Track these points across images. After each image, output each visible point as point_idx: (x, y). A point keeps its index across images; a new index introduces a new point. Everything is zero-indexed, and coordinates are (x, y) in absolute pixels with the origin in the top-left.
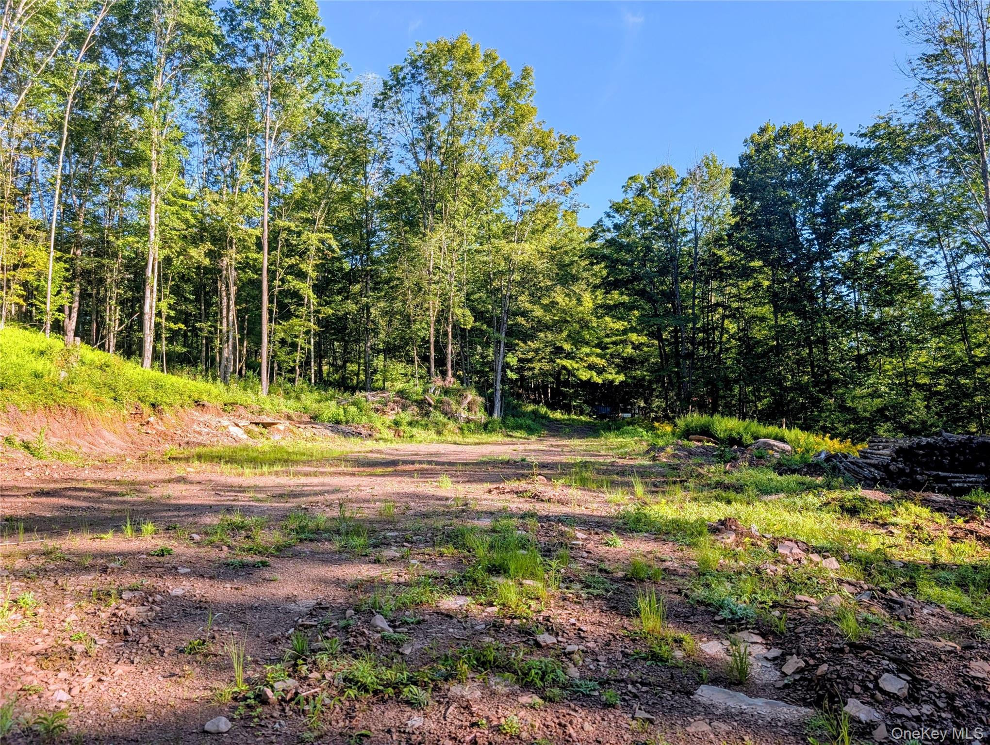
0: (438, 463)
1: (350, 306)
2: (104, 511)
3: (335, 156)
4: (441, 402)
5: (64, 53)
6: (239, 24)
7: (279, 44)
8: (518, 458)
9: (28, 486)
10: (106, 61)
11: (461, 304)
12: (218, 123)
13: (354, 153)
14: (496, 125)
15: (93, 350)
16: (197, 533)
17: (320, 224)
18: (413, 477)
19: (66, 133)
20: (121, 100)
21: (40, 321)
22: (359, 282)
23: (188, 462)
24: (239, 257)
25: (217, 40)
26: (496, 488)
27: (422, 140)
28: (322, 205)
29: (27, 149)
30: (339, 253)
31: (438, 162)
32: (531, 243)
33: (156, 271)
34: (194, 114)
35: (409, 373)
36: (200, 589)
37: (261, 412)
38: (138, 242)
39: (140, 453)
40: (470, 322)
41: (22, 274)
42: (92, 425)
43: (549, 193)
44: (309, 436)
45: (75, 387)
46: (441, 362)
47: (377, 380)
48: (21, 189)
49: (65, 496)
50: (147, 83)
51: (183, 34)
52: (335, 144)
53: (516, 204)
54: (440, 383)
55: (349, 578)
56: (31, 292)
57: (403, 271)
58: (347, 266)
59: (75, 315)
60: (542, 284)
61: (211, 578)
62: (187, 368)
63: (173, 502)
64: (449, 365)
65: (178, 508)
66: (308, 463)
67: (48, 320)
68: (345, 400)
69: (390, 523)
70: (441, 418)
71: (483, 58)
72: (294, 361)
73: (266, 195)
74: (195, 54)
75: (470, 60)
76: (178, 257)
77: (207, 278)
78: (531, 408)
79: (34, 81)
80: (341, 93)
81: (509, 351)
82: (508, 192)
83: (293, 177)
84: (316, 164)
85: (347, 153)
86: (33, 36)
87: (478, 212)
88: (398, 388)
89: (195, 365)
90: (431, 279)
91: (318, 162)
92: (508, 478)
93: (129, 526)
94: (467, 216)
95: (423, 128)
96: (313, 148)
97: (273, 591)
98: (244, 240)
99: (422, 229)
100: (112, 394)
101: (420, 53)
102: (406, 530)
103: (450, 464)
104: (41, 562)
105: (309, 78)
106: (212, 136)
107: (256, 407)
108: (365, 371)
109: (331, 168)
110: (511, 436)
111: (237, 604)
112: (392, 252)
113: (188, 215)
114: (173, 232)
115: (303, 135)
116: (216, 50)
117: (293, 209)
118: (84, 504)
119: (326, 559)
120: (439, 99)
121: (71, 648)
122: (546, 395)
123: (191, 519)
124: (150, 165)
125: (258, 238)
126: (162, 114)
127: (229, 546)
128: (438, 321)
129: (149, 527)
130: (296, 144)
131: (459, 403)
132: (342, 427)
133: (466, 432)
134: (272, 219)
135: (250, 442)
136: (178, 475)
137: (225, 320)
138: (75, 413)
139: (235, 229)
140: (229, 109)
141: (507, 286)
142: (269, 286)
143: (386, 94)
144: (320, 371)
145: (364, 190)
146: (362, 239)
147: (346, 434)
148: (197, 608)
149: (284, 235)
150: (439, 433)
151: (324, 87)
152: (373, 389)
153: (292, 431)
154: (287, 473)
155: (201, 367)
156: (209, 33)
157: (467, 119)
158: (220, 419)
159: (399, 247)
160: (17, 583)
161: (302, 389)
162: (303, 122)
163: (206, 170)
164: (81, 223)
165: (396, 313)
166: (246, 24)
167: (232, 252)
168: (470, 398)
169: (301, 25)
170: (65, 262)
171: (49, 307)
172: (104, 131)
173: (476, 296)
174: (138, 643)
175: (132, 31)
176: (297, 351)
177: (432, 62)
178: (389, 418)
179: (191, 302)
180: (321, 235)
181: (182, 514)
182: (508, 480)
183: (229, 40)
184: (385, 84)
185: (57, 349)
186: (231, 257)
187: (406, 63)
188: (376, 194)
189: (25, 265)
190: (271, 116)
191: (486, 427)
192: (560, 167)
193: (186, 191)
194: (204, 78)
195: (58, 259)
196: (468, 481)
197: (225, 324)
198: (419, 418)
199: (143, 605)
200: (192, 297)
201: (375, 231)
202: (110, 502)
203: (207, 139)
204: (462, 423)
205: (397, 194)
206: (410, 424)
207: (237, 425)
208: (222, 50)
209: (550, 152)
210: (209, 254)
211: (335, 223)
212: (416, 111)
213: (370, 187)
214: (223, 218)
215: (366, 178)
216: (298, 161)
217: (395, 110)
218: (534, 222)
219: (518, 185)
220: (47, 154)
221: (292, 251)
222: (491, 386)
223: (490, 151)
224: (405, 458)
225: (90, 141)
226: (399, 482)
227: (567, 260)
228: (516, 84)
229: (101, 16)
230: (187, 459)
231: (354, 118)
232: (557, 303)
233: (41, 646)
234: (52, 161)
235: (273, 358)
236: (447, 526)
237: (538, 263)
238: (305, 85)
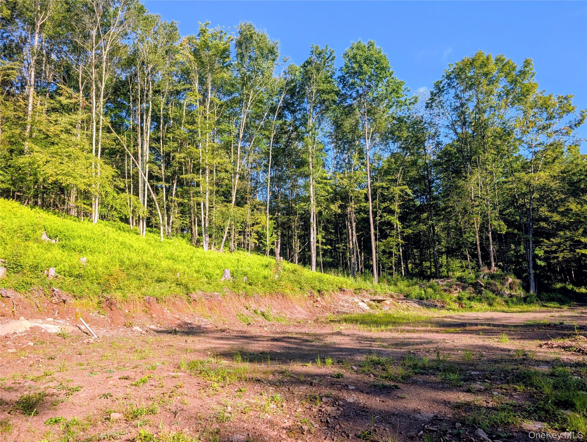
0: (494, 325)
1: (423, 227)
2: (304, 350)
3: (406, 141)
4: (489, 284)
5: (268, 119)
6: (347, 82)
7: (369, 87)
8: (557, 322)
9: (267, 335)
10: (286, 118)
11: (497, 218)
12: (340, 136)
13: (417, 137)
14: (509, 100)
15: (288, 263)
16: (354, 366)
17: (400, 181)
18: (479, 334)
19: (271, 156)
20: (293, 135)
21: (264, 250)
22: (426, 212)
23: (340, 323)
24: (356, 206)
25: (337, 93)
26: (545, 344)
27: (458, 121)
28: (400, 170)
29: (255, 167)
30: (412, 196)
31: (470, 132)
32: (544, 172)
33: (315, 219)
34: (328, 134)
35: (465, 266)
36: (363, 399)
37: (375, 294)
38: (305, 205)
39: (315, 318)
40: (504, 229)
41: (256, 228)
42: (291, 302)
43: (554, 136)
44: (405, 307)
45: (283, 283)
46: (486, 257)
47: (443, 271)
48: (254, 187)
49: (284, 341)
50: (304, 124)
51: (320, 95)
52: (405, 134)
53: (530, 147)
54: (487, 271)
55: (452, 400)
56: (260, 236)
57: (454, 202)
58: (418, 203)
59: (279, 246)
60: (557, 198)
61: (367, 393)
62: (333, 270)
63: (337, 346)
64: (492, 259)
65: (341, 350)
66: (408, 324)
67: (268, 249)
68: (424, 284)
69: (472, 365)
70: (490, 294)
71: (494, 62)
72: (392, 263)
73: (368, 170)
74: (327, 103)
75: (486, 65)
76: (325, 210)
77: (340, 220)
78: (559, 285)
79: (257, 135)
80: (406, 105)
81: (536, 246)
82: (523, 141)
83: (382, 157)
84: (394, 147)
85: (412, 138)
86: (255, 114)
87: (502, 157)
88: (457, 276)
89: (337, 268)
90: (473, 204)
91: (396, 146)
92: (554, 336)
93: (319, 360)
94: (494, 161)
95: (459, 113)
96: (392, 139)
97: (405, 405)
98: (358, 197)
99: (464, 174)
100: (299, 286)
101: (452, 70)
102: (483, 371)
103: (503, 326)
104: (280, 377)
105: (386, 101)
106: (338, 143)
107: (372, 291)
108: (435, 266)
109: (403, 148)
110: (546, 306)
111: (385, 411)
112: (446, 191)
113: (328, 188)
114: (322, 198)
115: (386, 133)
116: (336, 98)
117: (383, 175)
118: (294, 346)
119: (435, 387)
120: (467, 94)
121: (301, 427)
122: (571, 275)
123: (349, 357)
124: (309, 165)
125: (366, 194)
126: (313, 138)
127: (373, 374)
128: (481, 231)
129: (329, 361)
130: (382, 139)
131: (503, 284)
132: (425, 301)
133: (510, 303)
134: (372, 183)
135: (371, 311)
136: (337, 330)
137: (351, 242)
138: (283, 297)
139: (353, 191)
140: (345, 128)
141: (530, 203)
142: (373, 220)
143: (433, 99)
144: (407, 268)
145: (424, 157)
146: (426, 185)
147: (428, 306)
148: (362, 411)
149: (380, 190)
150: (490, 305)
151: (396, 104)
152: (441, 277)
153: (394, 304)
154: (397, 331)
155: (340, 269)
156: (333, 91)
157: (487, 102)
158: (353, 298)
159: (449, 187)
160: (271, 388)
161: (397, 279)
162: (386, 125)
163: (335, 162)
164: (279, 199)
165: (452, 228)
166: (351, 81)
167: (352, 204)
168: (510, 280)
169: (380, 74)
170: (274, 220)
171: (268, 243)
172: (287, 152)
173: (507, 211)
174: (334, 429)
175: (297, 100)
176: (392, 256)
177: (460, 73)
178: (455, 295)
179: (333, 233)
180: (401, 187)
181: (344, 353)
182: (554, 338)
183: (343, 92)
184: (432, 93)
185: (273, 264)
186: (352, 207)
187: (444, 78)
188: (432, 158)
189: (257, 224)
190: (367, 126)
191: (525, 300)
192: (561, 117)
193: (327, 175)
194: (332, 114)
195: (271, 219)
196: (521, 339)
197: (351, 244)
198: (474, 295)
199: (333, 406)
200: (333, 231)
201: (434, 180)
202: (306, 345)
203: (335, 146)
204: (506, 297)
205: (445, 156)
206: (469, 299)
207: (363, 301)
208: (339, 98)
209: (552, 109)
210: (341, 207)
211: (408, 179)
212: (453, 104)
213: (428, 155)
214: (346, 186)
215: (425, 150)
216: (384, 148)
217: (440, 107)
218: (545, 157)
219: (529, 135)
220: (263, 168)
221: (385, 199)
222: (525, 271)
223: (506, 118)
224: (470, 321)
225: (281, 158)
226: (470, 338)
227: (575, 179)
228: (520, 72)
229: (283, 97)
230: (339, 321)
231: (415, 117)
232: (571, 210)
233: (287, 424)
234: (265, 171)
235: (379, 261)
236: (515, 369)
237: (552, 184)
238: (385, 105)
